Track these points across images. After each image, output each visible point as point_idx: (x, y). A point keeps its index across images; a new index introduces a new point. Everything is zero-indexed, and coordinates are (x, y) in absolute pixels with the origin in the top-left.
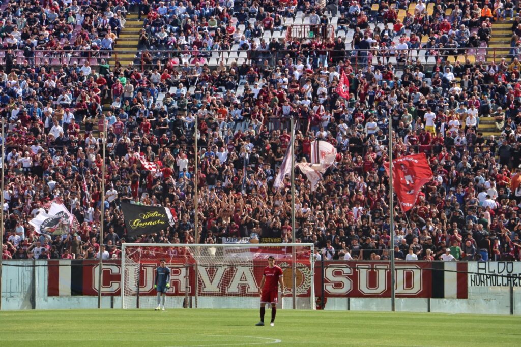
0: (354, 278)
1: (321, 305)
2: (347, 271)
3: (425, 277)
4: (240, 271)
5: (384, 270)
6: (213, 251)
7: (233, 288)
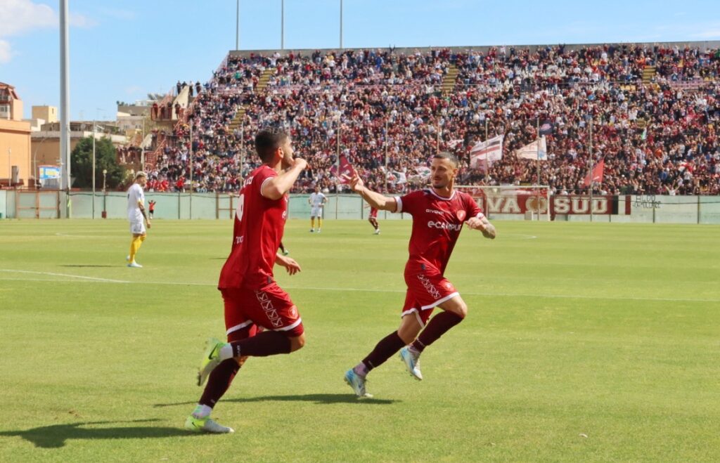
0: (571, 204)
1: (552, 219)
2: (566, 200)
3: (608, 204)
4: (509, 201)
5: (587, 200)
6: (495, 190)
7: (506, 209)
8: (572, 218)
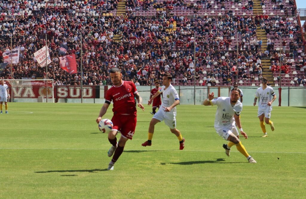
0: (68, 91)
1: (56, 101)
2: (66, 89)
3: (93, 91)
4: (27, 89)
5: (79, 89)
6: (18, 82)
7: (25, 95)
8: (69, 100)
